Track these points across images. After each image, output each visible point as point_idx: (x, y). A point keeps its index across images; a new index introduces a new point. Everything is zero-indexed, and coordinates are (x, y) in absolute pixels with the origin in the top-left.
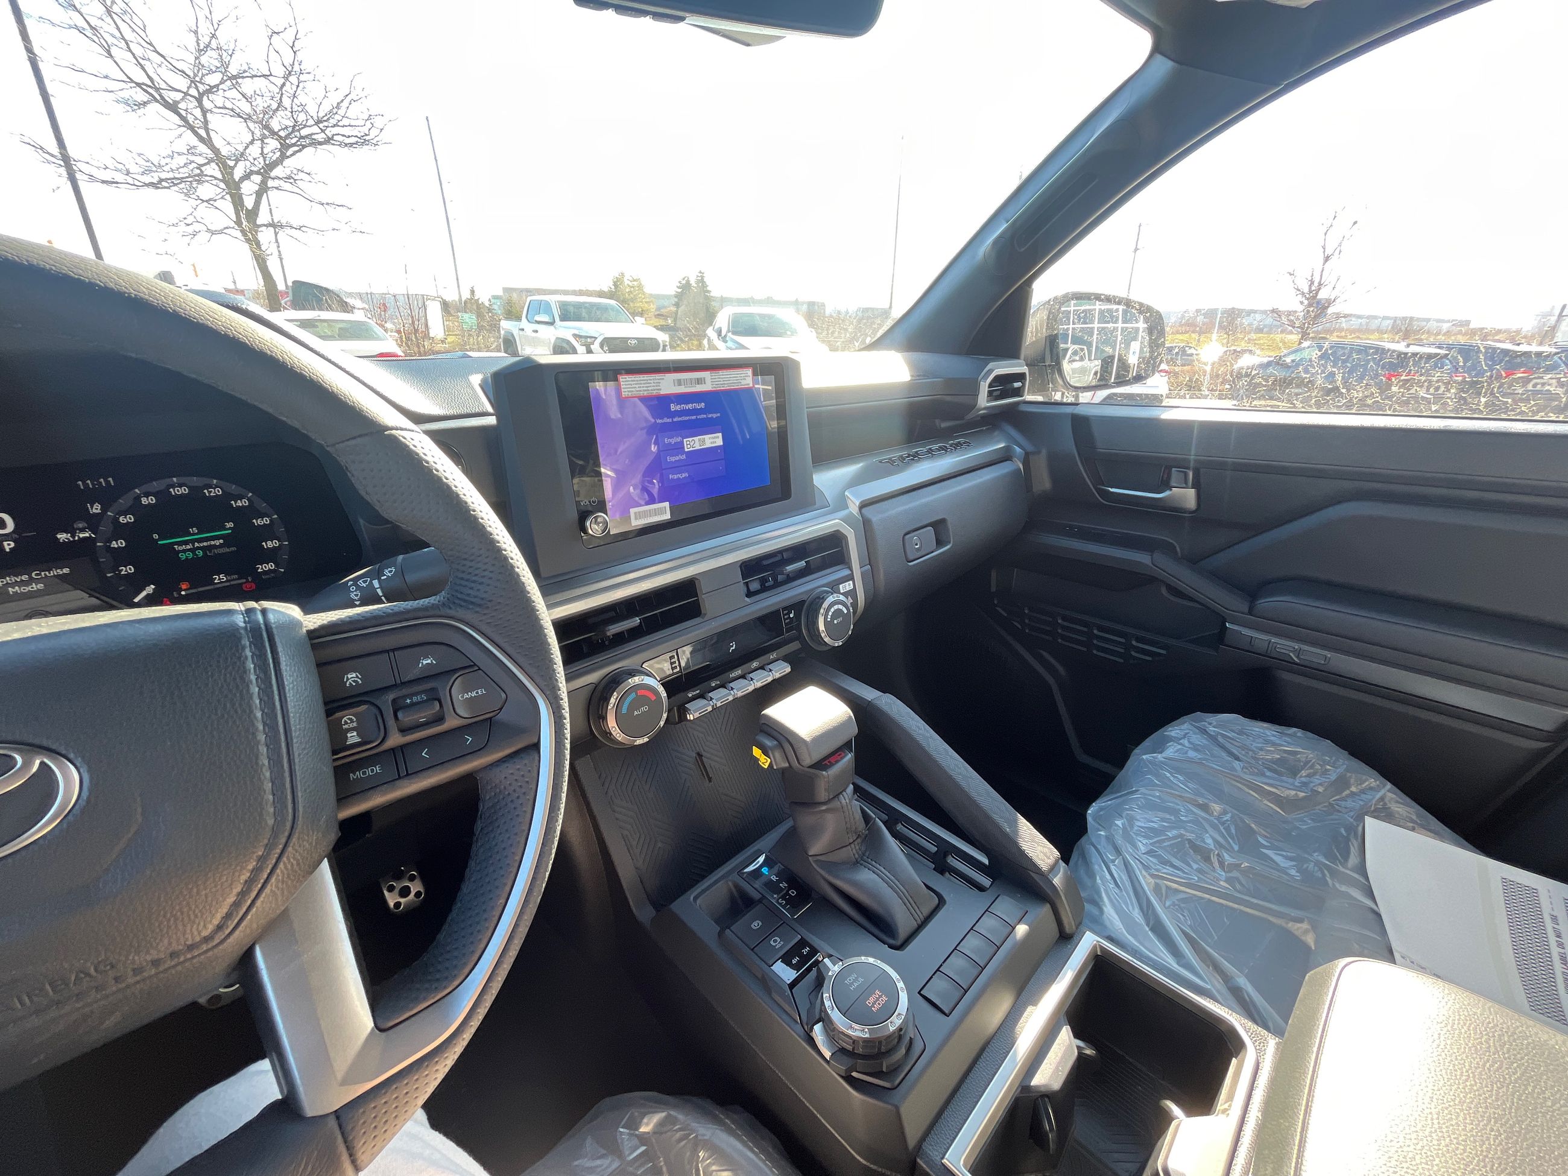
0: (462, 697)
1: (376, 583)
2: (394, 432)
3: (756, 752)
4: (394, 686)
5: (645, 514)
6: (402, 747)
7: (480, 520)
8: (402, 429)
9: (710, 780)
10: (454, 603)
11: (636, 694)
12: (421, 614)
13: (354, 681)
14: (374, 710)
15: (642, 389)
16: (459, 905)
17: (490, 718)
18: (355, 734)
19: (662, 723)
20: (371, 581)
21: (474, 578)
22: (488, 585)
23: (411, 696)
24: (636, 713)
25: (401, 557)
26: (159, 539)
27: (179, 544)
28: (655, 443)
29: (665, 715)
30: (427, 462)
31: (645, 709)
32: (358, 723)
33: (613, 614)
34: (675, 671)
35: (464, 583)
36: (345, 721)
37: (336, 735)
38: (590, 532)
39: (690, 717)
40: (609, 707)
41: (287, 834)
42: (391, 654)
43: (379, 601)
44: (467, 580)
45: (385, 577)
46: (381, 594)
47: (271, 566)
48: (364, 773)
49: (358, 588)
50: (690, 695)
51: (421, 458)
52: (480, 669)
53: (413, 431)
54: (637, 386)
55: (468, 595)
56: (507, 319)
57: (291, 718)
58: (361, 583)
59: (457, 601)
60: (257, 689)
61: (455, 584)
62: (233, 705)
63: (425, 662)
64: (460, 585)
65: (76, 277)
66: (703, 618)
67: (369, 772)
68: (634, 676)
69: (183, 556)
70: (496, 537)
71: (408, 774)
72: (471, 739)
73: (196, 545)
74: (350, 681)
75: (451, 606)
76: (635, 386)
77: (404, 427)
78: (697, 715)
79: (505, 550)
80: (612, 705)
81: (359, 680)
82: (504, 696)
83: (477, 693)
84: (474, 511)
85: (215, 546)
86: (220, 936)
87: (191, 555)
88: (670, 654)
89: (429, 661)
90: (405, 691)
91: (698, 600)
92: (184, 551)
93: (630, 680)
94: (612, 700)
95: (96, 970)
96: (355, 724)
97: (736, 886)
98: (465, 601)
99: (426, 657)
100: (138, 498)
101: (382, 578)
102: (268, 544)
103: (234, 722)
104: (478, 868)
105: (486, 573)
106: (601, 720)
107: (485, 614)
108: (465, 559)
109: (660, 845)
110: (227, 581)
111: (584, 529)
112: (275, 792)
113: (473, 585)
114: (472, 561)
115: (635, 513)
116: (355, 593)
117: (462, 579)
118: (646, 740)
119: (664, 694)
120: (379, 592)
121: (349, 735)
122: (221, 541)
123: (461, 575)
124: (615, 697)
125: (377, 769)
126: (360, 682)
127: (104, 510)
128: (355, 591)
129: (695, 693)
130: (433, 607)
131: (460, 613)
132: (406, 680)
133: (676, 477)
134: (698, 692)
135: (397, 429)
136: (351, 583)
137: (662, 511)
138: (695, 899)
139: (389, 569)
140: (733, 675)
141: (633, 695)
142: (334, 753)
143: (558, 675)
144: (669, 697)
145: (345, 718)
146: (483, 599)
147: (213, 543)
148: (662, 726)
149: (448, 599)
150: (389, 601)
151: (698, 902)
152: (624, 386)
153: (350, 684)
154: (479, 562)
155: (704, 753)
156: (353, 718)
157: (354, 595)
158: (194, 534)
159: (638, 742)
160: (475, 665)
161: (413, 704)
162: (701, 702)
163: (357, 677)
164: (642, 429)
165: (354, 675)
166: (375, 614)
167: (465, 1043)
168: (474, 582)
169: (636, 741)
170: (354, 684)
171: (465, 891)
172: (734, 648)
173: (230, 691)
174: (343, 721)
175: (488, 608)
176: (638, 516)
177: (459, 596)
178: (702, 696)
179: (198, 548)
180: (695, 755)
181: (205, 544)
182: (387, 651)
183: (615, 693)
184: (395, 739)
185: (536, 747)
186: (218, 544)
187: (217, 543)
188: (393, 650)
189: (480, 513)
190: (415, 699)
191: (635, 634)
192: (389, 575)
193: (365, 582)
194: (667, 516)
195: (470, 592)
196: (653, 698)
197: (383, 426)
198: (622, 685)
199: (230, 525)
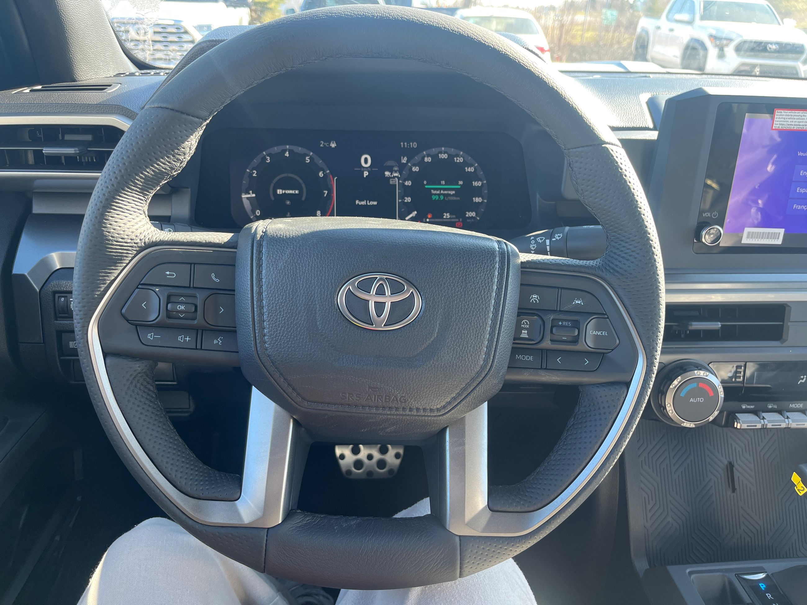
0: (592, 332)
1: (548, 242)
2: (607, 146)
3: (795, 478)
4: (554, 311)
5: (758, 236)
6: (548, 350)
7: (642, 215)
8: (612, 144)
9: (734, 490)
10: (606, 268)
11: (698, 385)
12: (583, 270)
13: (535, 300)
14: (540, 322)
15: (793, 123)
16: (546, 464)
17: (604, 353)
18: (526, 332)
19: (711, 418)
20: (545, 240)
21: (624, 255)
22: (632, 262)
23: (562, 320)
24: (692, 400)
25: (567, 228)
26: (427, 184)
27: (435, 189)
28: (773, 163)
29: (716, 413)
30: (621, 169)
31: (701, 400)
32: (529, 326)
33: (697, 313)
34: (738, 380)
35: (616, 256)
36: (524, 323)
37: (518, 328)
38: (703, 240)
39: (738, 425)
40: (671, 387)
41: (486, 372)
42: (560, 290)
43: (545, 253)
44: (619, 255)
45: (555, 239)
46: (548, 250)
47: (473, 214)
48: (524, 358)
49: (536, 242)
50: (744, 407)
51: (619, 165)
52: (608, 318)
53: (618, 146)
54: (789, 120)
55: (616, 265)
56: (647, 16)
57: (505, 309)
58: (538, 239)
59: (608, 268)
60: (496, 287)
61: (609, 256)
62: (484, 292)
63: (577, 302)
64: (613, 257)
65: (483, 42)
66: (782, 344)
67: (526, 357)
68: (700, 370)
69: (434, 197)
70: (649, 230)
71: (546, 369)
72: (588, 362)
73: (442, 192)
74: (533, 299)
75: (604, 270)
76: (787, 120)
77: (613, 143)
78: (745, 426)
79: (652, 241)
80: (674, 386)
81: (537, 301)
82: (618, 341)
83: (602, 333)
84: (640, 208)
85: (449, 195)
86: (443, 412)
87: (437, 198)
88: (739, 364)
89: (579, 302)
90: (562, 316)
91: (783, 326)
92: (435, 194)
93: (696, 372)
94: (676, 382)
95: (400, 399)
96: (528, 326)
97: (731, 583)
98: (613, 269)
99: (578, 299)
100: (423, 158)
101: (553, 239)
102: (476, 199)
103: (482, 302)
104: (565, 448)
105: (634, 254)
106: (660, 395)
107: (624, 282)
108: (622, 241)
109: (669, 519)
110: (450, 218)
111: (698, 237)
112: (488, 347)
113: (621, 259)
114: (627, 243)
115: (749, 233)
116: (533, 245)
117: (615, 253)
118: (692, 425)
119: (722, 395)
120: (548, 248)
121: (523, 332)
122: (454, 192)
123: (615, 251)
124: (678, 380)
125: (531, 358)
126: (538, 302)
127: (408, 161)
128: (534, 244)
129: (749, 407)
130: (592, 267)
131: (608, 276)
132: (563, 309)
133: (800, 207)
134: (752, 407)
135: (609, 144)
136: (532, 238)
137: (776, 236)
138: (691, 573)
139: (559, 235)
140: (792, 406)
141: (694, 385)
142: (515, 339)
143: (659, 341)
144: (726, 399)
145: (524, 321)
146: (626, 271)
147: (450, 192)
148: (710, 420)
149: (602, 265)
150: (551, 255)
151: (693, 576)
152: (778, 120)
153: (533, 301)
154: (631, 245)
155: (736, 465)
156: (528, 322)
157: (533, 246)
158: (443, 185)
159: (685, 424)
160: (606, 314)
161: (562, 326)
162: (751, 417)
163: (537, 298)
164: (764, 147)
165: (536, 297)
166: (557, 262)
167: (529, 546)
168: (623, 257)
169: (684, 422)
170: (534, 302)
171: (552, 458)
172: (803, 381)
173: (485, 284)
174: (523, 322)
175: (627, 278)
176: (750, 235)
177: (611, 265)
178: (755, 412)
179: (442, 194)
180: (726, 462)
181: (446, 192)
182: (558, 288)
183: (679, 378)
184: (547, 344)
185: (627, 385)
186: (452, 194)
187: (453, 192)
188: (562, 288)
189: (643, 211)
190: (564, 323)
191: (710, 336)
192: (558, 238)
193: (541, 239)
194: (779, 242)
195: (618, 263)
196: (711, 394)
197: (603, 141)
198: (688, 373)
199: (461, 183)
